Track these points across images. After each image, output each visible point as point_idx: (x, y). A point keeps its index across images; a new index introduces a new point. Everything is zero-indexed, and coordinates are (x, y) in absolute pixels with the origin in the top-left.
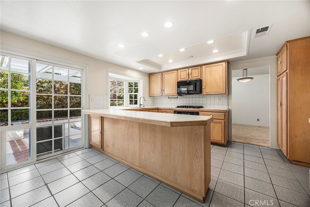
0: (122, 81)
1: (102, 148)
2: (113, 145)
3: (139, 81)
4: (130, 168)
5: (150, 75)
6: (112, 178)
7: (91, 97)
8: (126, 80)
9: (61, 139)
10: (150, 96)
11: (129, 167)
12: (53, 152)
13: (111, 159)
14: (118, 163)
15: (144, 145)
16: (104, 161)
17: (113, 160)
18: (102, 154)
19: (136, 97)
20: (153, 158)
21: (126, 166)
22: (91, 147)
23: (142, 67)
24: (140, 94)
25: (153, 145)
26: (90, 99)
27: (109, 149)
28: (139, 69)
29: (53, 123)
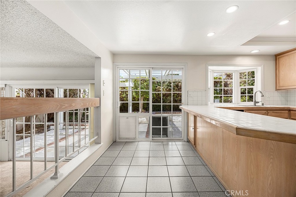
0: (230, 72)
1: (194, 145)
2: (202, 144)
3: (255, 68)
4: (213, 176)
5: (278, 57)
6: (190, 176)
7: (189, 94)
8: (236, 71)
9: (167, 128)
10: (276, 90)
11: (214, 174)
12: (162, 137)
13: (200, 158)
14: (205, 165)
15: (227, 154)
16: (192, 158)
17: (202, 160)
18: (195, 151)
19: (251, 91)
20: (236, 174)
21: (210, 172)
22: (188, 141)
23: (255, 50)
24: (257, 88)
25: (236, 157)
26: (189, 96)
27: (199, 147)
28: (252, 52)
29: (162, 115)
